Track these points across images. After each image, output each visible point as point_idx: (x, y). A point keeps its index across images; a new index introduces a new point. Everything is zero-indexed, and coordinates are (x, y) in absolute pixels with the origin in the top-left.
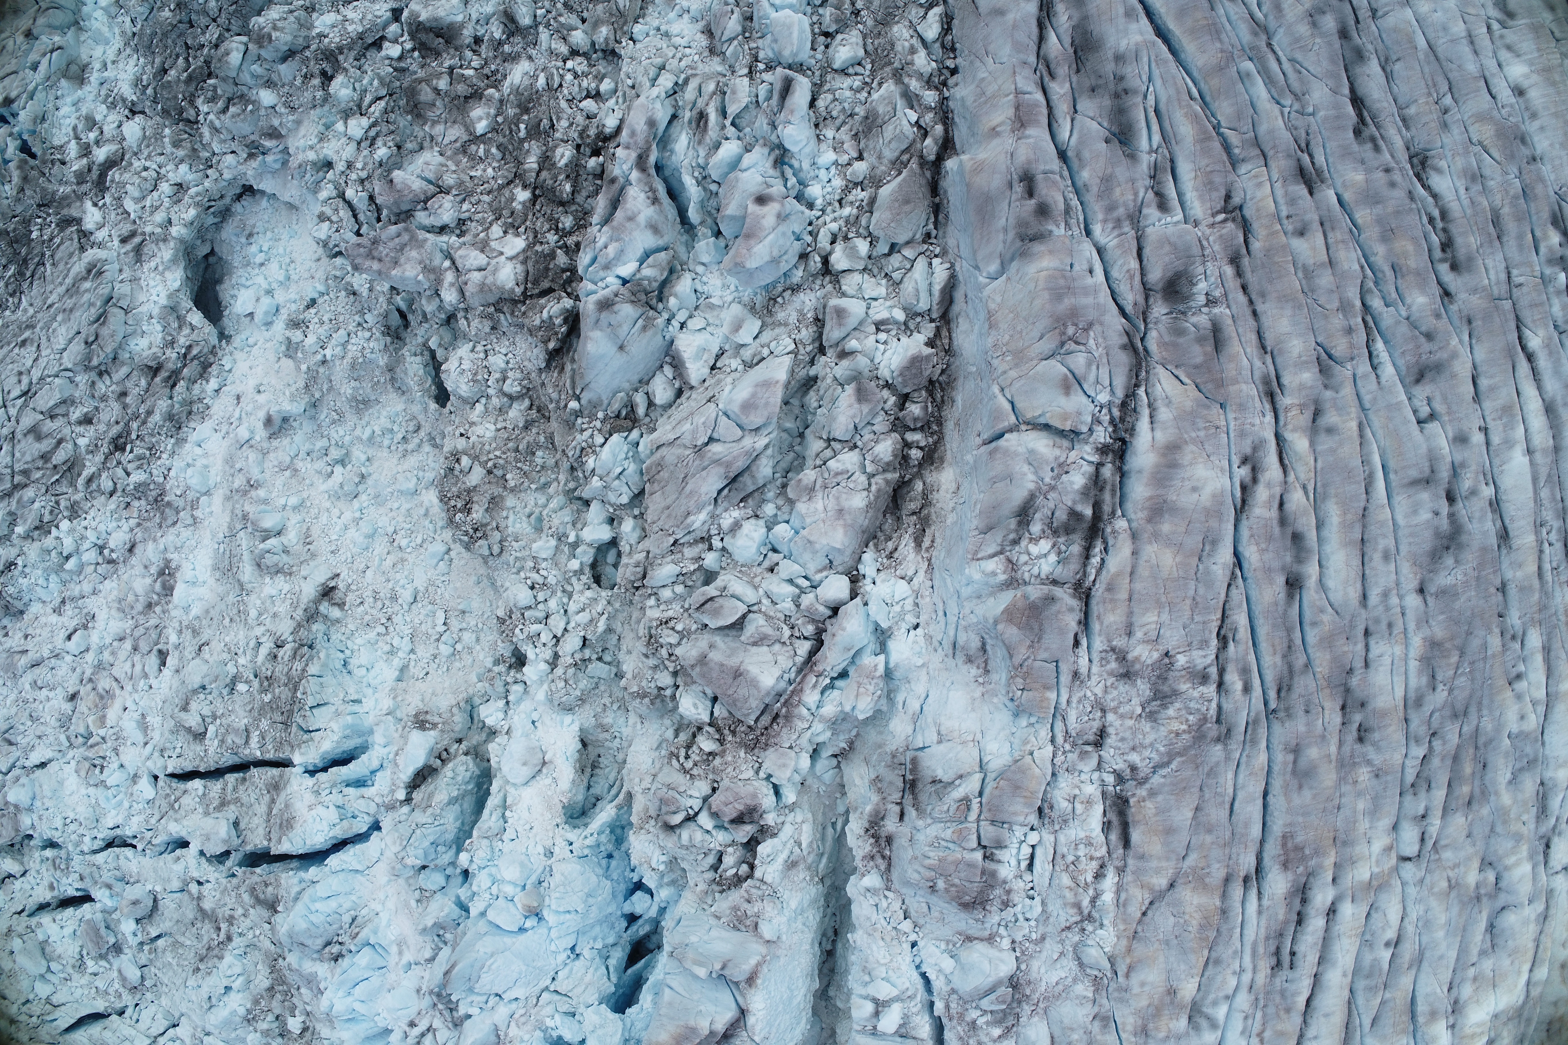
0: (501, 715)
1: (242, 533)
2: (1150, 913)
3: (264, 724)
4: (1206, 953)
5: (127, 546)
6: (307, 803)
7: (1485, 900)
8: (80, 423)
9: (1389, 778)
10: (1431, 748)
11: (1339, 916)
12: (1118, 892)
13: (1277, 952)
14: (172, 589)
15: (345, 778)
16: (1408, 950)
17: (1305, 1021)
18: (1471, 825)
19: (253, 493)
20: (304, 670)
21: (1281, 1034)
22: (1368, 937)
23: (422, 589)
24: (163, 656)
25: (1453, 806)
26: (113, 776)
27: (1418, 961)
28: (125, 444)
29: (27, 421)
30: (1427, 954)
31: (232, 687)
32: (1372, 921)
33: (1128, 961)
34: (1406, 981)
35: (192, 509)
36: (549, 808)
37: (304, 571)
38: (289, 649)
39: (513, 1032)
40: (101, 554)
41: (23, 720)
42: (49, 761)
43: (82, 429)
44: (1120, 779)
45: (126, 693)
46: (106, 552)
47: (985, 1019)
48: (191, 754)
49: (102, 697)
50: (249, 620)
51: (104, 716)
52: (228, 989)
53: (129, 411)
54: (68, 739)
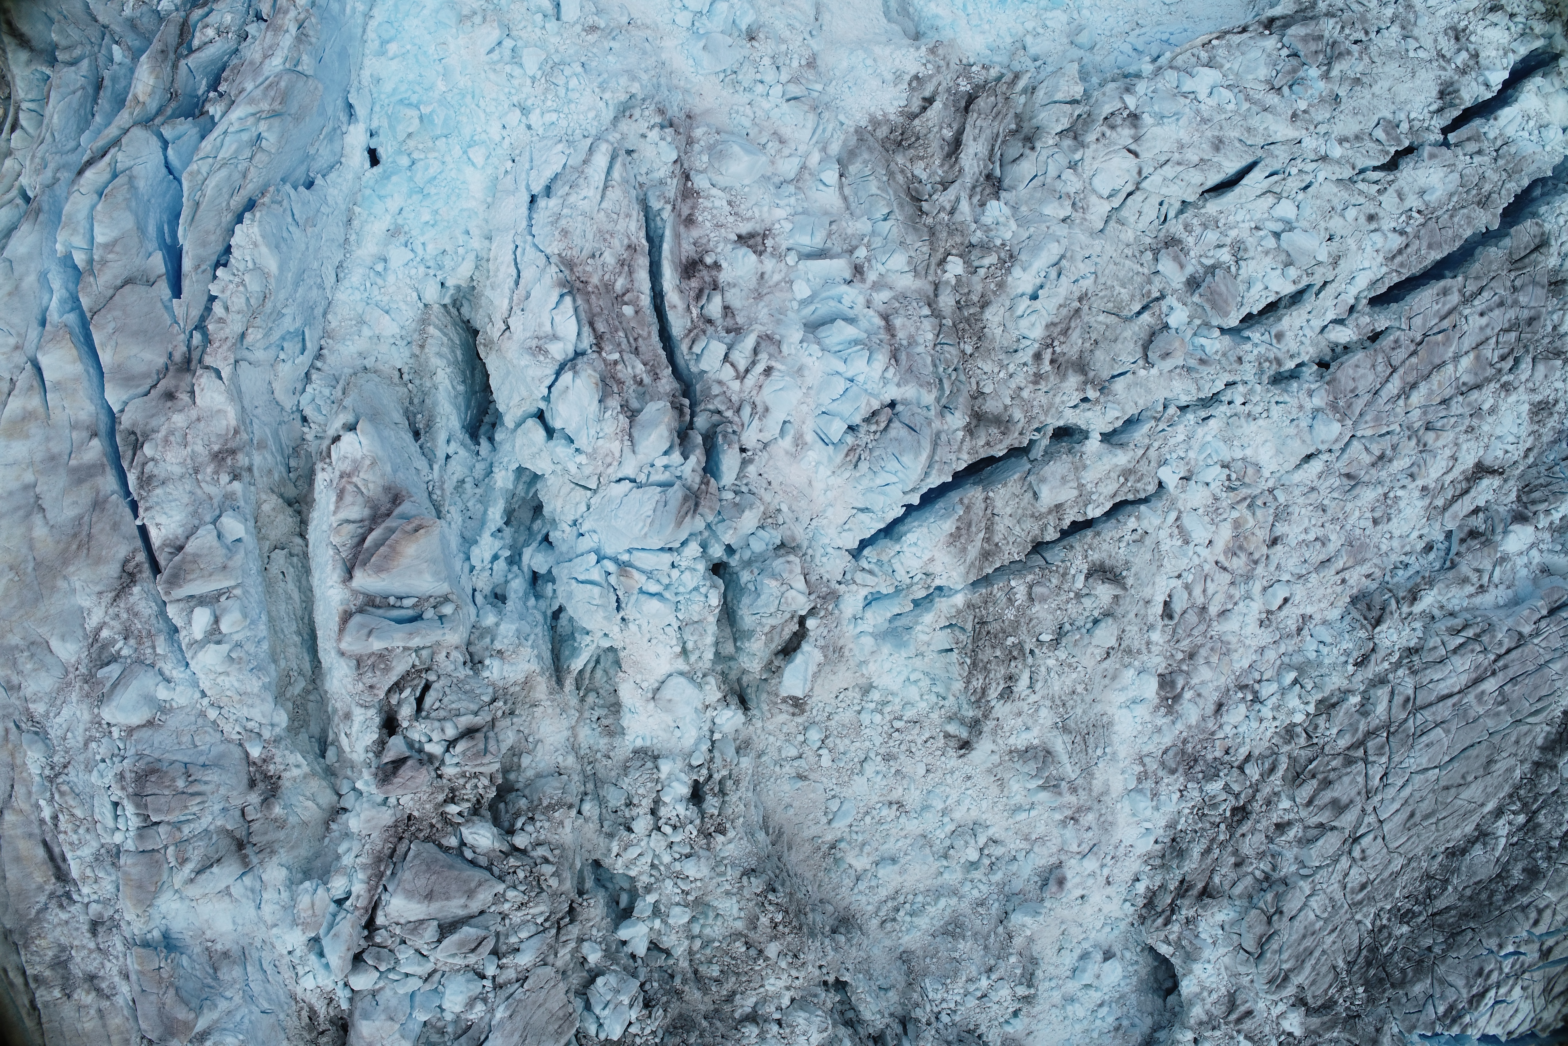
1: (1073, 777)
3: (1010, 614)
5: (1224, 709)
6: (938, 564)
8: (1289, 823)
14: (1162, 688)
15: (896, 601)
19: (1069, 813)
20: (968, 682)
24: (1168, 614)
26: (1215, 474)
28: (1233, 814)
29: (1348, 819)
31: (1060, 634)
35: (1146, 772)
36: (636, 664)
37: (996, 758)
38: (993, 694)
39: (616, 446)
40: (1255, 693)
41: (1334, 503)
42: (1298, 466)
43: (1286, 818)
44: (68, 895)
45: (1212, 559)
46: (1250, 697)
47: (117, 647)
48: (1105, 546)
49: (1241, 548)
50: (1048, 703)
51: (1236, 528)
52: (1034, 297)
53: (1230, 849)
54: (1275, 499)
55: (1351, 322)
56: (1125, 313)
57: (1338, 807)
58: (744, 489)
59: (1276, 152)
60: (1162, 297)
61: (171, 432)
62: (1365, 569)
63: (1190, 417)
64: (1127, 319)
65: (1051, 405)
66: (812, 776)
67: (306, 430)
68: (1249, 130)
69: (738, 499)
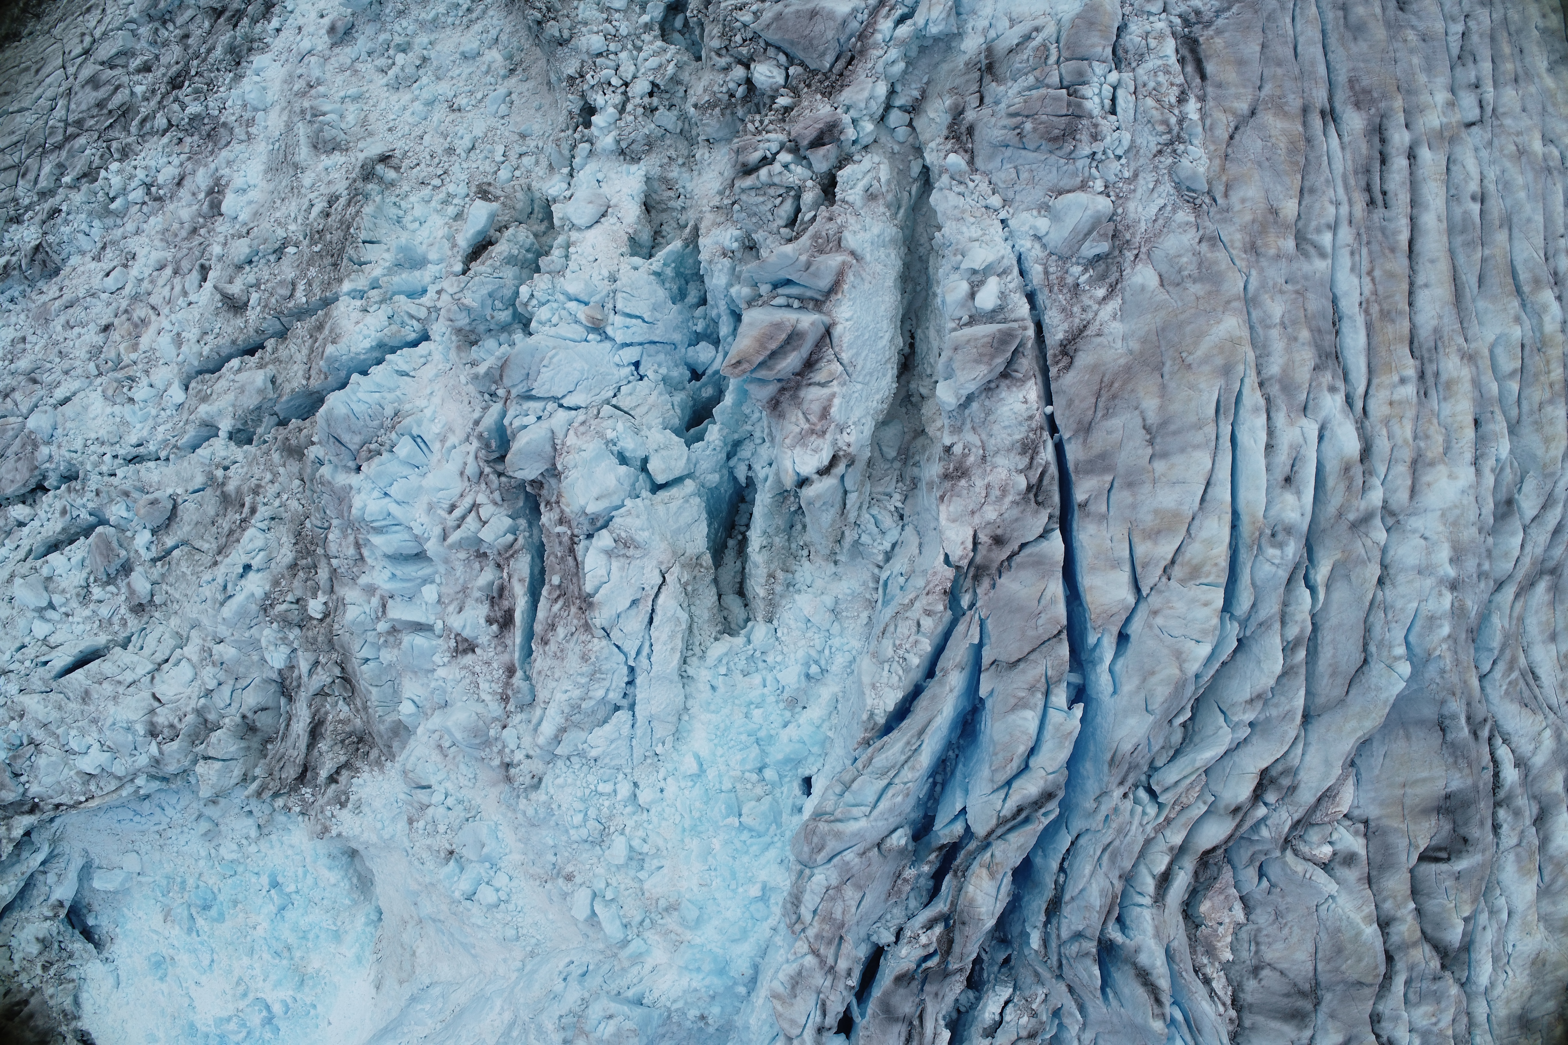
0: (565, 186)
1: (300, 124)
2: (1237, 136)
3: (312, 272)
4: (1299, 177)
5: (176, 180)
6: (353, 320)
7: (1555, 173)
8: (139, 71)
9: (1436, 43)
10: (1467, 27)
11: (1420, 160)
12: (1203, 119)
13: (1368, 189)
14: (220, 203)
15: (395, 288)
16: (1496, 206)
17: (1411, 268)
18: (1522, 99)
19: (312, 92)
20: (358, 212)
21: (1391, 275)
22: (1453, 191)
23: (481, 135)
24: (204, 271)
25: (1502, 80)
26: (140, 393)
27: (1507, 222)
28: (183, 82)
29: (88, 71)
30: (1515, 219)
31: (279, 252)
32: (1453, 174)
33: (1224, 179)
34: (1501, 237)
35: (247, 127)
36: (614, 240)
37: (361, 145)
38: (342, 201)
39: (571, 440)
40: (149, 193)
41: (51, 358)
42: (74, 394)
43: (140, 77)
44: (1186, 22)
45: (162, 317)
46: (153, 189)
47: (1087, 275)
48: (230, 330)
49: (136, 326)
50: (303, 191)
51: (137, 344)
52: (247, 568)
53: (190, 51)
54: (97, 367)
55: (12, 522)
56: (186, 549)
57: (94, 82)
58: (487, 396)
59: (40, 683)
60: (154, 561)
61: (1000, 499)
62: (44, 298)
63: (152, 448)
64: (185, 543)
65: (250, 464)
66: (517, 137)
67: (899, 505)
68: (60, 708)
69: (493, 387)
